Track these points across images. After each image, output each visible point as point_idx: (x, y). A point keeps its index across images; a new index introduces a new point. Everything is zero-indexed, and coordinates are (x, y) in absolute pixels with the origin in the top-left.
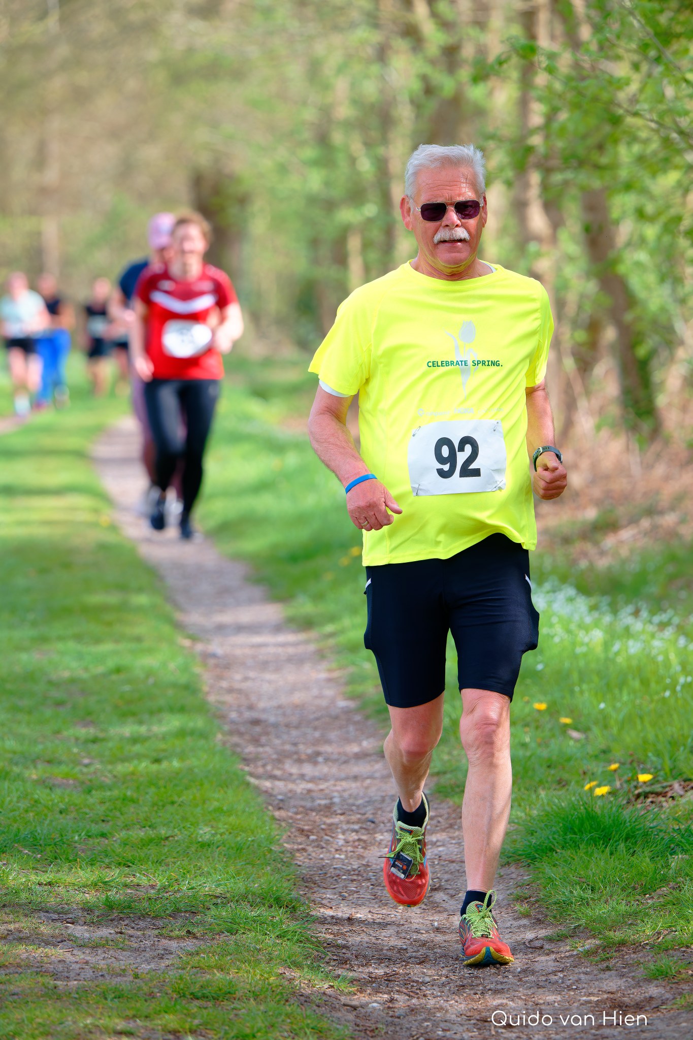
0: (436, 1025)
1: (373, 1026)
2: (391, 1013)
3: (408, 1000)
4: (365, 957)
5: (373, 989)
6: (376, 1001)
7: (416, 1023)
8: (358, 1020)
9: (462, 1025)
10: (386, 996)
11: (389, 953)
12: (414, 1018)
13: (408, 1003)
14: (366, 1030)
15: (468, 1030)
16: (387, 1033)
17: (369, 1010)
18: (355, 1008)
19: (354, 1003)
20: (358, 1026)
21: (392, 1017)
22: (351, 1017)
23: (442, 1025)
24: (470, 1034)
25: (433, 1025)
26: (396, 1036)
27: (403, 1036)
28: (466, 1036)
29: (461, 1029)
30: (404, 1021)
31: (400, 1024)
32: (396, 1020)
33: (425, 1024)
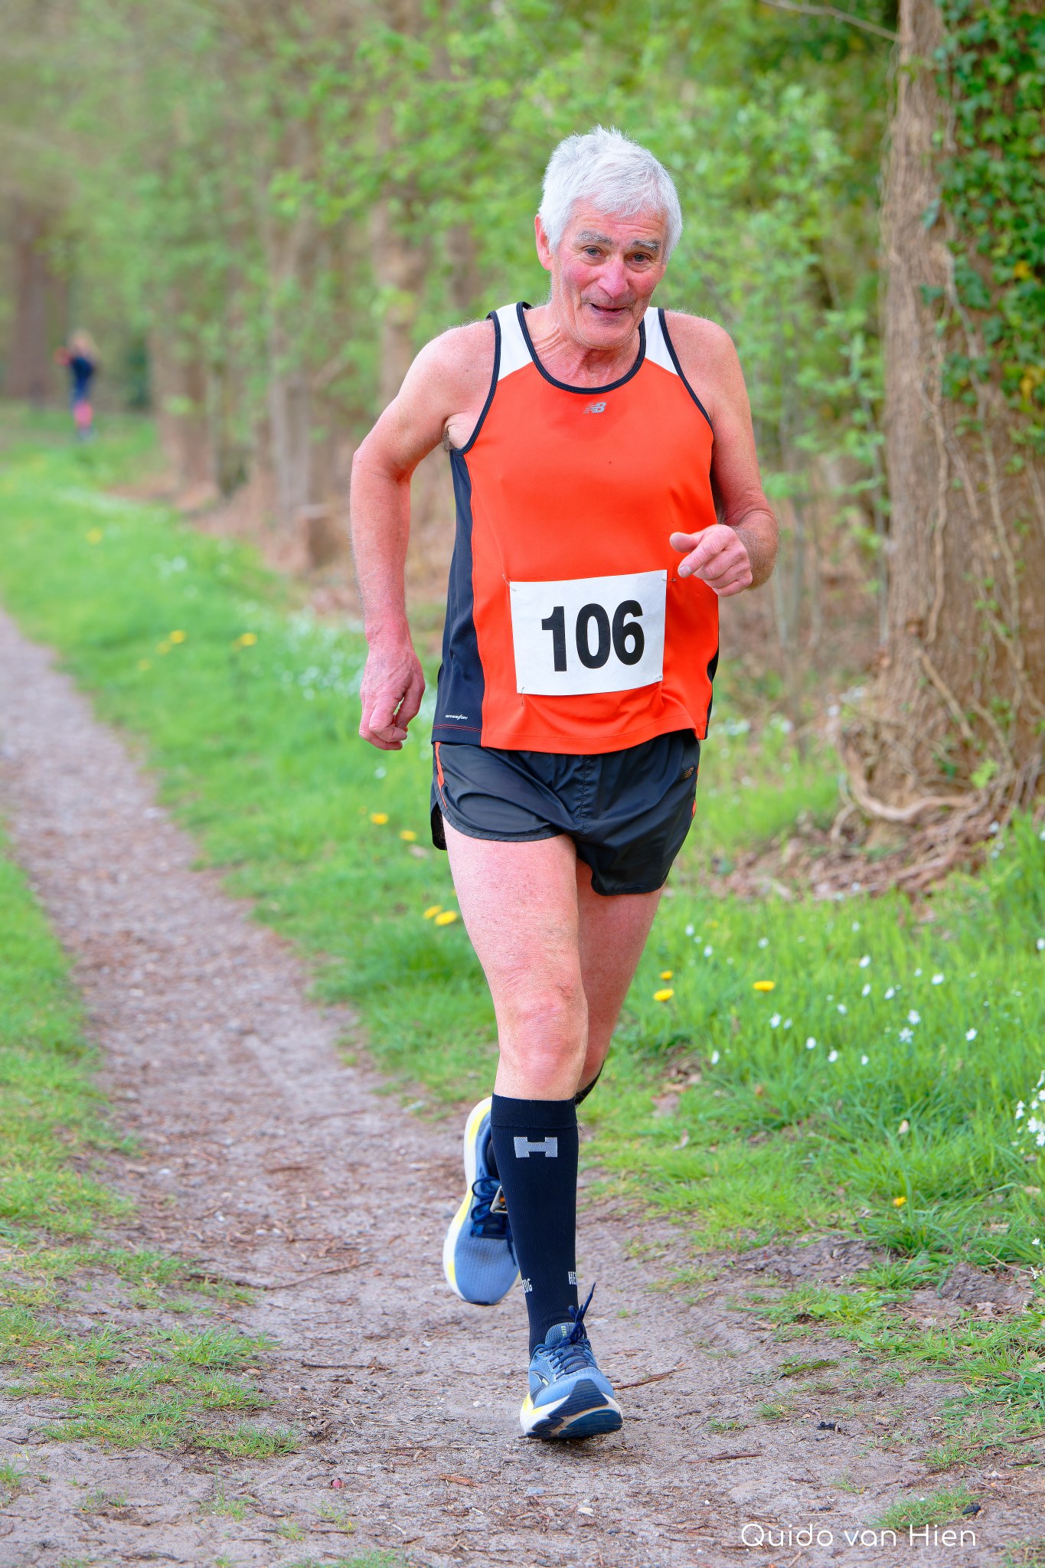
0: (237, 1196)
1: (164, 1198)
2: (185, 1182)
3: (207, 1167)
4: (159, 1113)
5: (165, 1152)
6: (167, 1167)
7: (214, 1194)
9: (268, 1196)
10: (180, 1161)
11: (188, 1109)
12: (213, 1188)
13: (207, 1171)
14: (153, 1203)
15: (275, 1203)
16: (178, 1206)
17: (160, 1178)
18: (141, 1175)
19: (143, 1170)
20: (144, 1197)
21: (186, 1186)
22: (138, 1186)
23: (245, 1196)
24: (276, 1207)
25: (234, 1197)
26: (189, 1210)
27: (199, 1209)
28: (272, 1210)
29: (266, 1200)
30: (200, 1192)
31: (195, 1195)
32: (191, 1190)
33: (225, 1195)
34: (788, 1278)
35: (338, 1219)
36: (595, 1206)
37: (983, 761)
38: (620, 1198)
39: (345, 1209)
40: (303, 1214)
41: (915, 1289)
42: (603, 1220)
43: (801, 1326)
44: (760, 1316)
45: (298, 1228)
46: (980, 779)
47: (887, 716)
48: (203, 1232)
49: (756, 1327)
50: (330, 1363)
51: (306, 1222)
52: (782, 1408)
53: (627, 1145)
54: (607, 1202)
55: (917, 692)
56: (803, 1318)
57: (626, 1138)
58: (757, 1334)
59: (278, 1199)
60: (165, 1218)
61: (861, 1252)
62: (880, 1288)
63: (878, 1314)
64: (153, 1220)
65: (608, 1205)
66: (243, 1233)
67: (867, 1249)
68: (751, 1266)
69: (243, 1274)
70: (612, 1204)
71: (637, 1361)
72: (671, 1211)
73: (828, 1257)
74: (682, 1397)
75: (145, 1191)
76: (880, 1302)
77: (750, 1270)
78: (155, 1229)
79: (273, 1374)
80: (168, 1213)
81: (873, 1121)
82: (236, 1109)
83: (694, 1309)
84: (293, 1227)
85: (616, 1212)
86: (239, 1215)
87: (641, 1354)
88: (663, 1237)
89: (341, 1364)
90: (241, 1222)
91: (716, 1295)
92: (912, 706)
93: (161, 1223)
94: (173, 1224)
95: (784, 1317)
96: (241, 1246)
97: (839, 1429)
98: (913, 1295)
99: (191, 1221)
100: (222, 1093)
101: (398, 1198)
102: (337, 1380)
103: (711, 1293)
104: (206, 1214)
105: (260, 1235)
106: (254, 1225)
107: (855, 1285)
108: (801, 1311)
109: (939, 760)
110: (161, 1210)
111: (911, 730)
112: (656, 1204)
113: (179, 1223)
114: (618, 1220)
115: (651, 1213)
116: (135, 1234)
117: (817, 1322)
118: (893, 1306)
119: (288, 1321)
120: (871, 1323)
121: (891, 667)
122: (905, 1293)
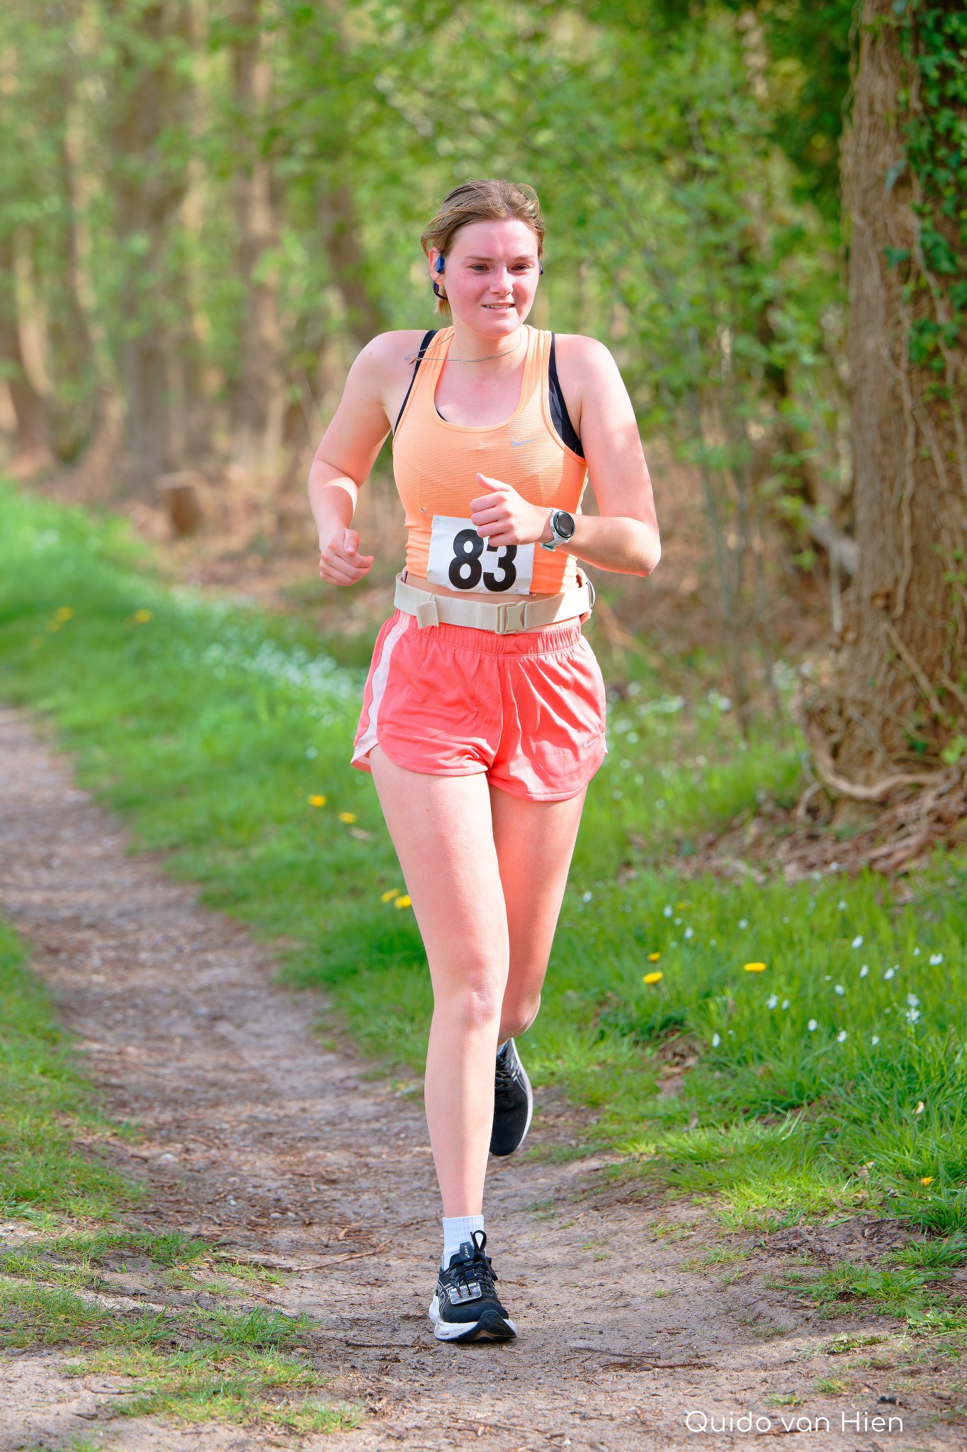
0: (244, 1180)
1: (172, 1182)
2: (189, 1167)
3: (206, 1151)
4: (146, 1099)
5: (162, 1137)
6: (169, 1152)
7: (220, 1179)
8: (151, 1175)
9: (275, 1180)
10: (179, 1146)
11: (174, 1095)
12: (217, 1172)
13: (207, 1155)
14: (163, 1187)
15: (283, 1187)
16: (188, 1189)
17: (164, 1162)
18: (145, 1160)
19: (145, 1154)
20: (153, 1181)
21: (191, 1170)
22: (143, 1170)
23: (252, 1180)
24: (287, 1191)
25: (241, 1180)
26: (199, 1194)
27: (208, 1193)
28: (282, 1193)
29: (274, 1185)
30: (206, 1176)
31: (202, 1179)
32: (197, 1174)
33: (232, 1179)
34: (822, 1257)
35: (350, 1203)
36: (613, 1188)
37: (954, 737)
38: (637, 1180)
39: (355, 1193)
40: (315, 1198)
41: (955, 1267)
42: (625, 1201)
43: (844, 1304)
44: (801, 1295)
45: (312, 1210)
46: (950, 756)
47: (851, 691)
48: (218, 1216)
49: (798, 1305)
50: (374, 1342)
51: (318, 1206)
52: (839, 1383)
53: (635, 1128)
54: (624, 1183)
55: (884, 667)
56: (845, 1296)
57: (633, 1120)
58: (801, 1311)
59: (284, 1182)
60: (178, 1201)
61: (894, 1231)
62: (918, 1266)
63: (921, 1292)
64: (166, 1204)
65: (625, 1187)
66: (258, 1217)
67: (900, 1228)
68: (783, 1245)
69: (267, 1257)
70: (629, 1187)
71: (682, 1338)
72: (693, 1192)
73: (860, 1236)
74: (734, 1373)
75: (152, 1175)
76: (922, 1279)
77: (782, 1250)
78: (171, 1213)
79: (320, 1353)
80: (179, 1197)
81: (888, 1103)
82: (223, 1094)
83: (731, 1288)
84: (305, 1210)
85: (636, 1193)
86: (250, 1200)
87: (684, 1333)
88: (689, 1218)
89: (385, 1343)
90: (253, 1206)
91: (750, 1275)
92: (879, 681)
93: (175, 1207)
94: (186, 1208)
95: (826, 1295)
96: (260, 1230)
97: (900, 1404)
98: (953, 1273)
99: (203, 1205)
100: (204, 1080)
101: (407, 1182)
102: (384, 1359)
103: (745, 1273)
104: (217, 1197)
105: (275, 1219)
106: (268, 1209)
107: (893, 1264)
108: (842, 1289)
109: (908, 736)
110: (171, 1195)
111: (878, 705)
112: (677, 1186)
113: (193, 1207)
114: (637, 1201)
115: (672, 1193)
116: (152, 1218)
117: (859, 1300)
118: (934, 1284)
119: (322, 1302)
120: (916, 1300)
121: (856, 642)
122: (945, 1271)
